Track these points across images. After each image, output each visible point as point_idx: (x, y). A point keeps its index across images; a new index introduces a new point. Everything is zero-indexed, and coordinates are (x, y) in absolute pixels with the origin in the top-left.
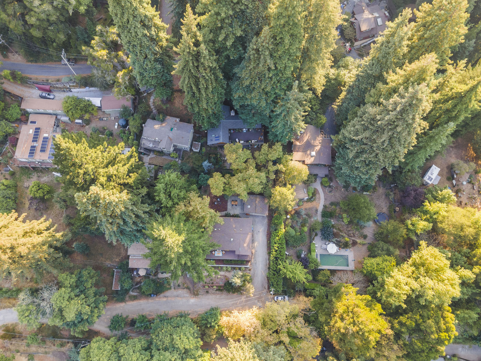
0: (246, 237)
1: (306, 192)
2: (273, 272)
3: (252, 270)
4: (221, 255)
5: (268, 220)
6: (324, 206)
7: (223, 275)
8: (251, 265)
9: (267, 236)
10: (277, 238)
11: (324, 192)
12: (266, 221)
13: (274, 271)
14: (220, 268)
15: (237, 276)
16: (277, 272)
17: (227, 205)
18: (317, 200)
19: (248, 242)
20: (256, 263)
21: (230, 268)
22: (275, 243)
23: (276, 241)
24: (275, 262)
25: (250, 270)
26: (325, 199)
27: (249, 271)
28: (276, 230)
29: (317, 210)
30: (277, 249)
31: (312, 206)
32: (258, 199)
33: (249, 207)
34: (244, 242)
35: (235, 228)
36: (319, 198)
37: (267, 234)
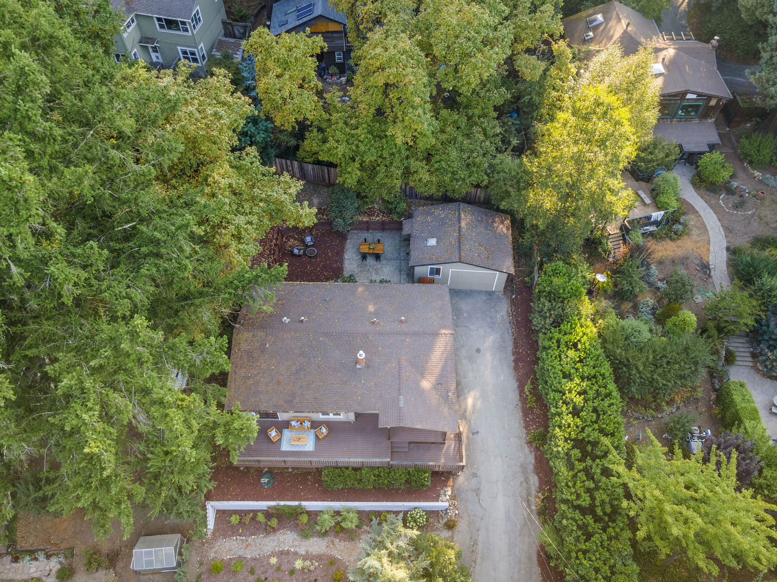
0: (430, 348)
1: (648, 201)
2: (577, 515)
3: (462, 526)
4: (308, 444)
5: (513, 302)
6: (728, 249)
7: (319, 558)
8: (453, 497)
9: (516, 368)
10: (571, 353)
11: (715, 208)
12: (503, 311)
13: (583, 511)
14: (304, 519)
15: (392, 548)
16: (597, 519)
17: (341, 261)
18: (695, 232)
19: (437, 370)
20: (477, 491)
21: (353, 516)
22: (568, 376)
23: (567, 368)
24: (579, 466)
25: (450, 526)
26: (728, 230)
27: (446, 534)
28: (556, 324)
29: (705, 268)
30: (579, 400)
31: (680, 253)
32: (467, 218)
33: (432, 242)
34: (422, 372)
35: (376, 314)
36: (704, 228)
37: (516, 361)
